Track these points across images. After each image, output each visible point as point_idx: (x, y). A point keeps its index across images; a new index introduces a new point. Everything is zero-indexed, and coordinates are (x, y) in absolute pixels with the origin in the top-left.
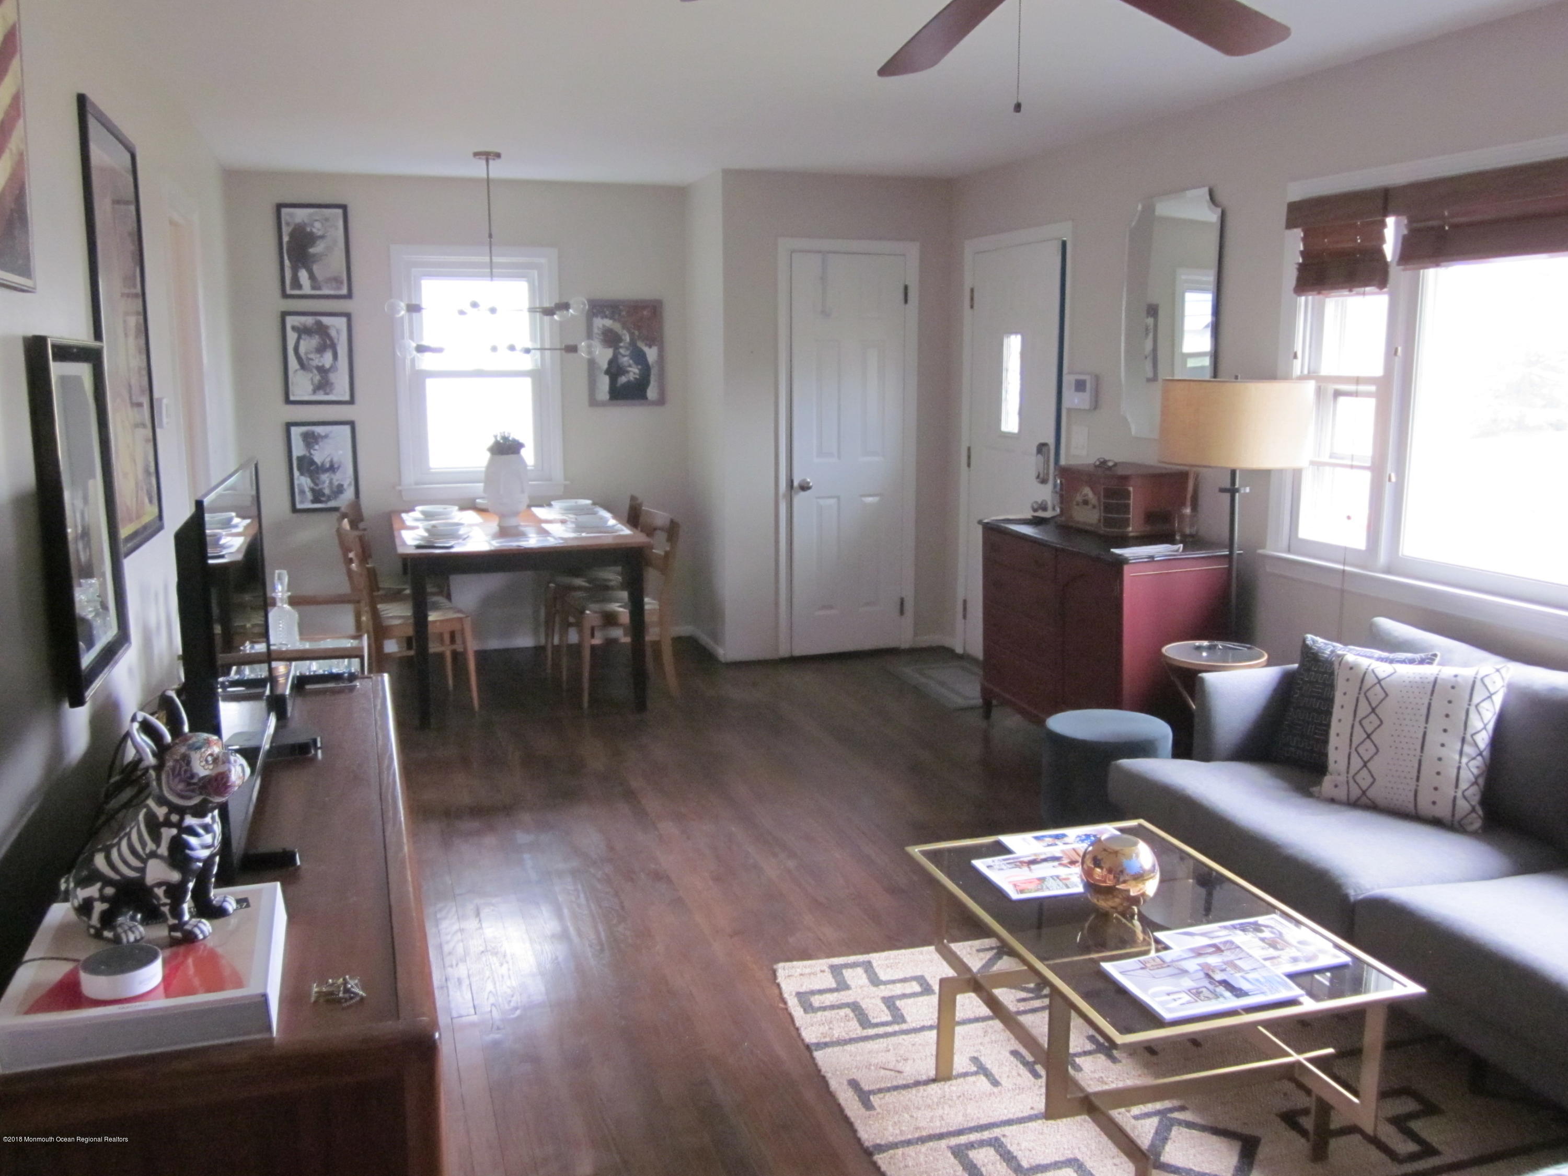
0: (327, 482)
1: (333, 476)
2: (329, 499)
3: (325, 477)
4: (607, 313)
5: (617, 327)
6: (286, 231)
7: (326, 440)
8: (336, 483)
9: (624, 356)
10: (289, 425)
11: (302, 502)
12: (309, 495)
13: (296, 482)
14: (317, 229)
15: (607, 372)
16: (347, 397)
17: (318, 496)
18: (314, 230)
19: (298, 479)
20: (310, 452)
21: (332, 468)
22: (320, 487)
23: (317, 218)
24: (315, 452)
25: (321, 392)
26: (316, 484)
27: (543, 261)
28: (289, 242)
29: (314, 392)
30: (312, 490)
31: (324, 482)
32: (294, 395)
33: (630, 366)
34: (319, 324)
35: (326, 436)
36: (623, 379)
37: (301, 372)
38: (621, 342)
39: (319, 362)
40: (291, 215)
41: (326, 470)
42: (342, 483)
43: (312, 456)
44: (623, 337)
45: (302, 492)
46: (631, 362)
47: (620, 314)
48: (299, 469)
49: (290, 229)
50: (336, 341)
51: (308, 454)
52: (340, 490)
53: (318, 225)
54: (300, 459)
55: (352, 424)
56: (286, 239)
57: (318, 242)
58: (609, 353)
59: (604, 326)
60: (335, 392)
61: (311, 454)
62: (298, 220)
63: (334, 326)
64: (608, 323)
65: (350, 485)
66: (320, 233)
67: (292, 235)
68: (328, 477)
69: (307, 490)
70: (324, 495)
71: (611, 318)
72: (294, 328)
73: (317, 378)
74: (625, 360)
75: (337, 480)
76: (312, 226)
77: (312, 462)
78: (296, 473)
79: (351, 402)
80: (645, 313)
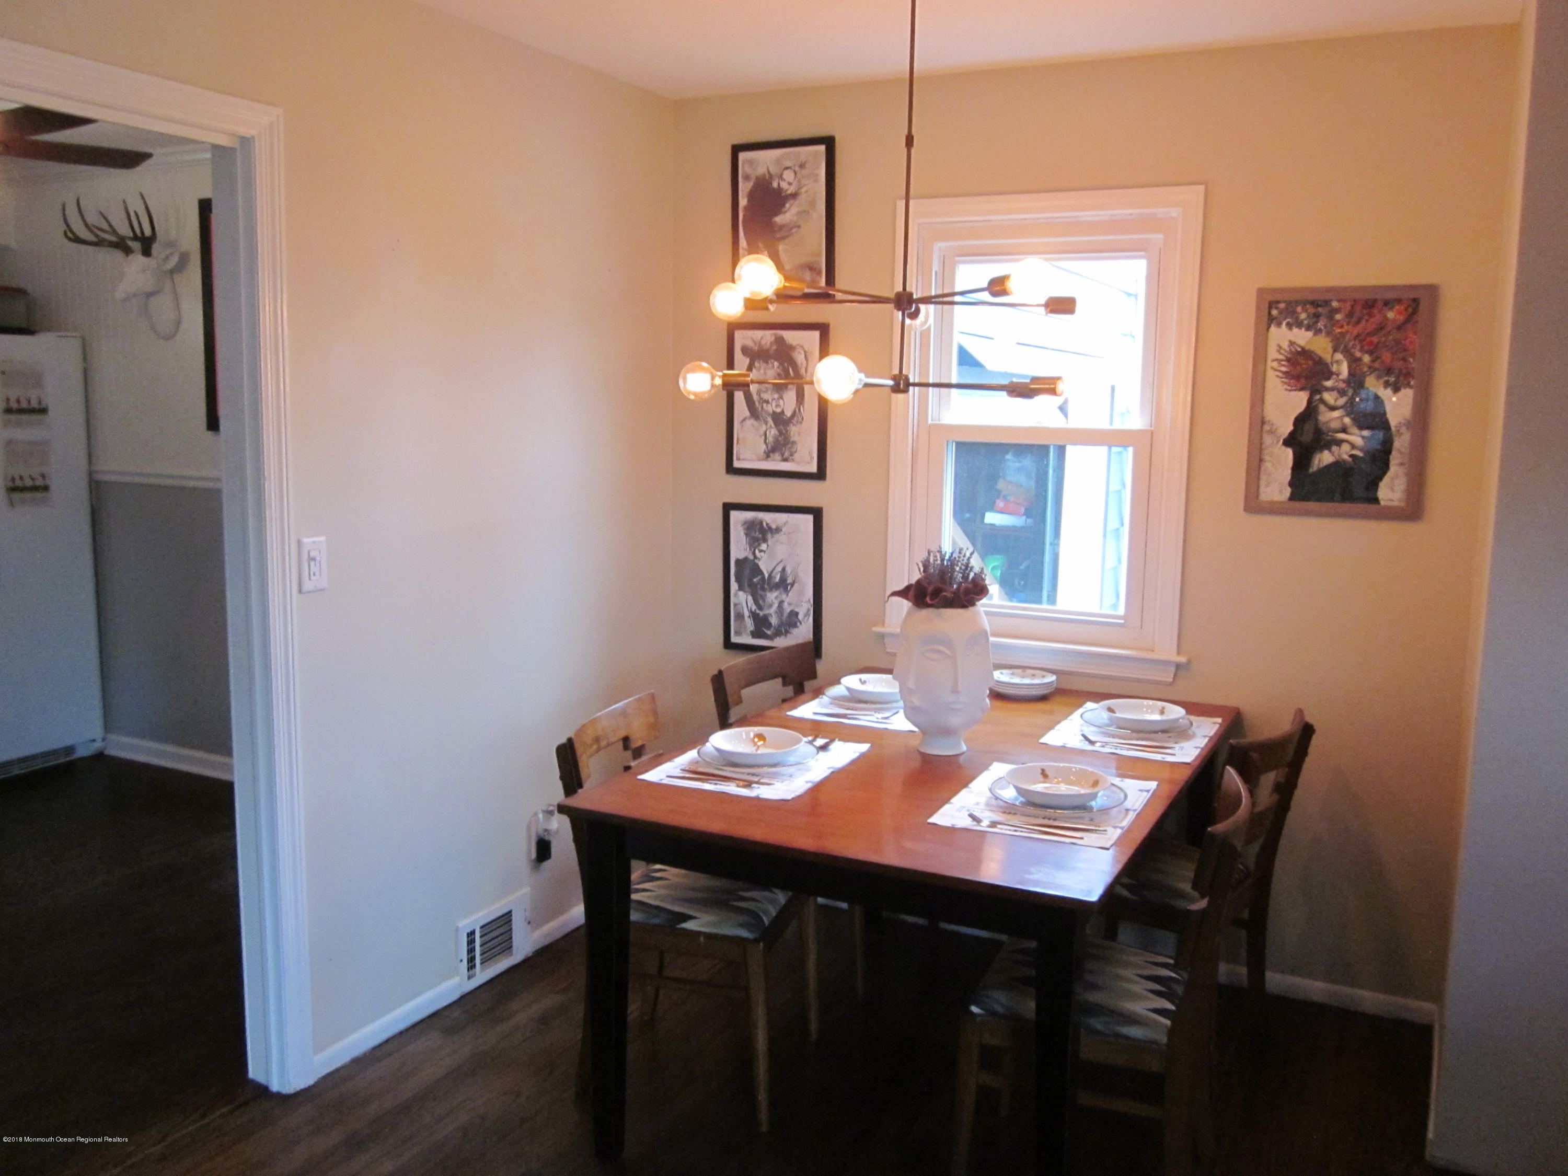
0: (776, 605)
1: (784, 597)
2: (778, 633)
3: (772, 596)
4: (1303, 316)
5: (1321, 346)
6: (744, 188)
7: (777, 536)
8: (787, 609)
9: (1333, 409)
10: (728, 508)
11: (738, 633)
12: (749, 624)
13: (733, 600)
14: (787, 183)
15: (1289, 442)
16: (813, 468)
17: (761, 625)
18: (784, 185)
19: (736, 595)
20: (754, 553)
21: (784, 585)
22: (766, 612)
23: (788, 164)
24: (762, 554)
25: (777, 456)
26: (760, 608)
27: (1174, 212)
28: (745, 208)
29: (768, 455)
30: (754, 615)
31: (771, 606)
32: (738, 459)
33: (1344, 430)
34: (780, 341)
35: (778, 530)
36: (1325, 458)
37: (750, 422)
38: (1328, 379)
39: (777, 406)
40: (751, 162)
41: (777, 586)
42: (797, 610)
43: (756, 561)
44: (1334, 368)
45: (740, 616)
46: (1347, 420)
47: (1330, 317)
48: (738, 580)
49: (750, 185)
50: (803, 371)
51: (751, 557)
52: (792, 621)
53: (788, 175)
54: (738, 562)
55: (817, 513)
56: (743, 202)
57: (787, 205)
58: (1300, 401)
59: (1292, 343)
60: (796, 456)
61: (755, 557)
62: (761, 171)
63: (802, 347)
64: (1302, 337)
65: (807, 614)
66: (791, 190)
67: (751, 196)
68: (776, 597)
69: (746, 613)
70: (769, 625)
71: (1308, 328)
72: (745, 350)
73: (773, 432)
74: (1331, 418)
75: (790, 604)
76: (781, 177)
77: (757, 571)
78: (734, 586)
79: (820, 475)
80: (1391, 315)
